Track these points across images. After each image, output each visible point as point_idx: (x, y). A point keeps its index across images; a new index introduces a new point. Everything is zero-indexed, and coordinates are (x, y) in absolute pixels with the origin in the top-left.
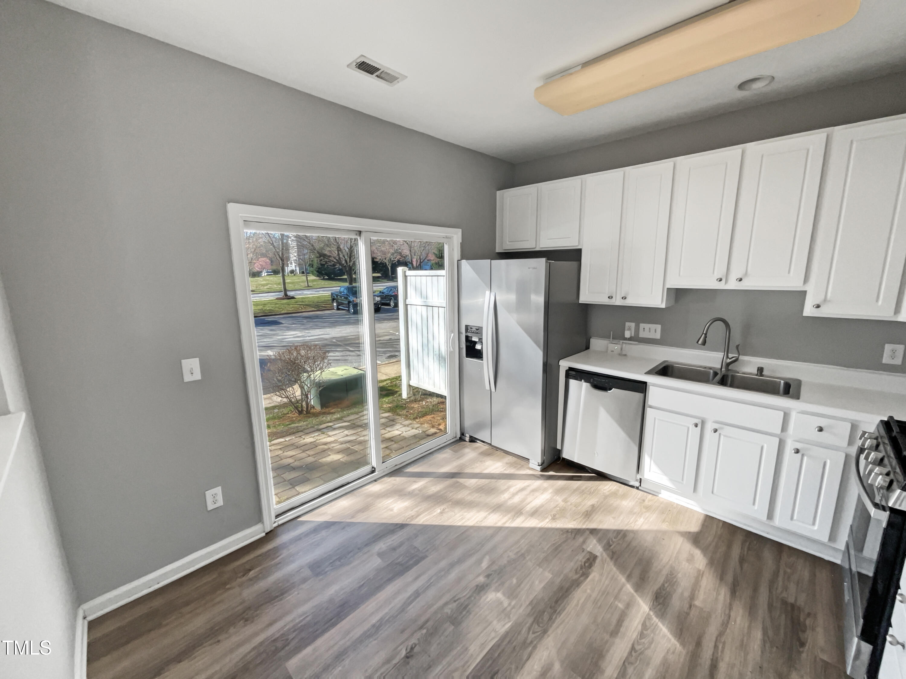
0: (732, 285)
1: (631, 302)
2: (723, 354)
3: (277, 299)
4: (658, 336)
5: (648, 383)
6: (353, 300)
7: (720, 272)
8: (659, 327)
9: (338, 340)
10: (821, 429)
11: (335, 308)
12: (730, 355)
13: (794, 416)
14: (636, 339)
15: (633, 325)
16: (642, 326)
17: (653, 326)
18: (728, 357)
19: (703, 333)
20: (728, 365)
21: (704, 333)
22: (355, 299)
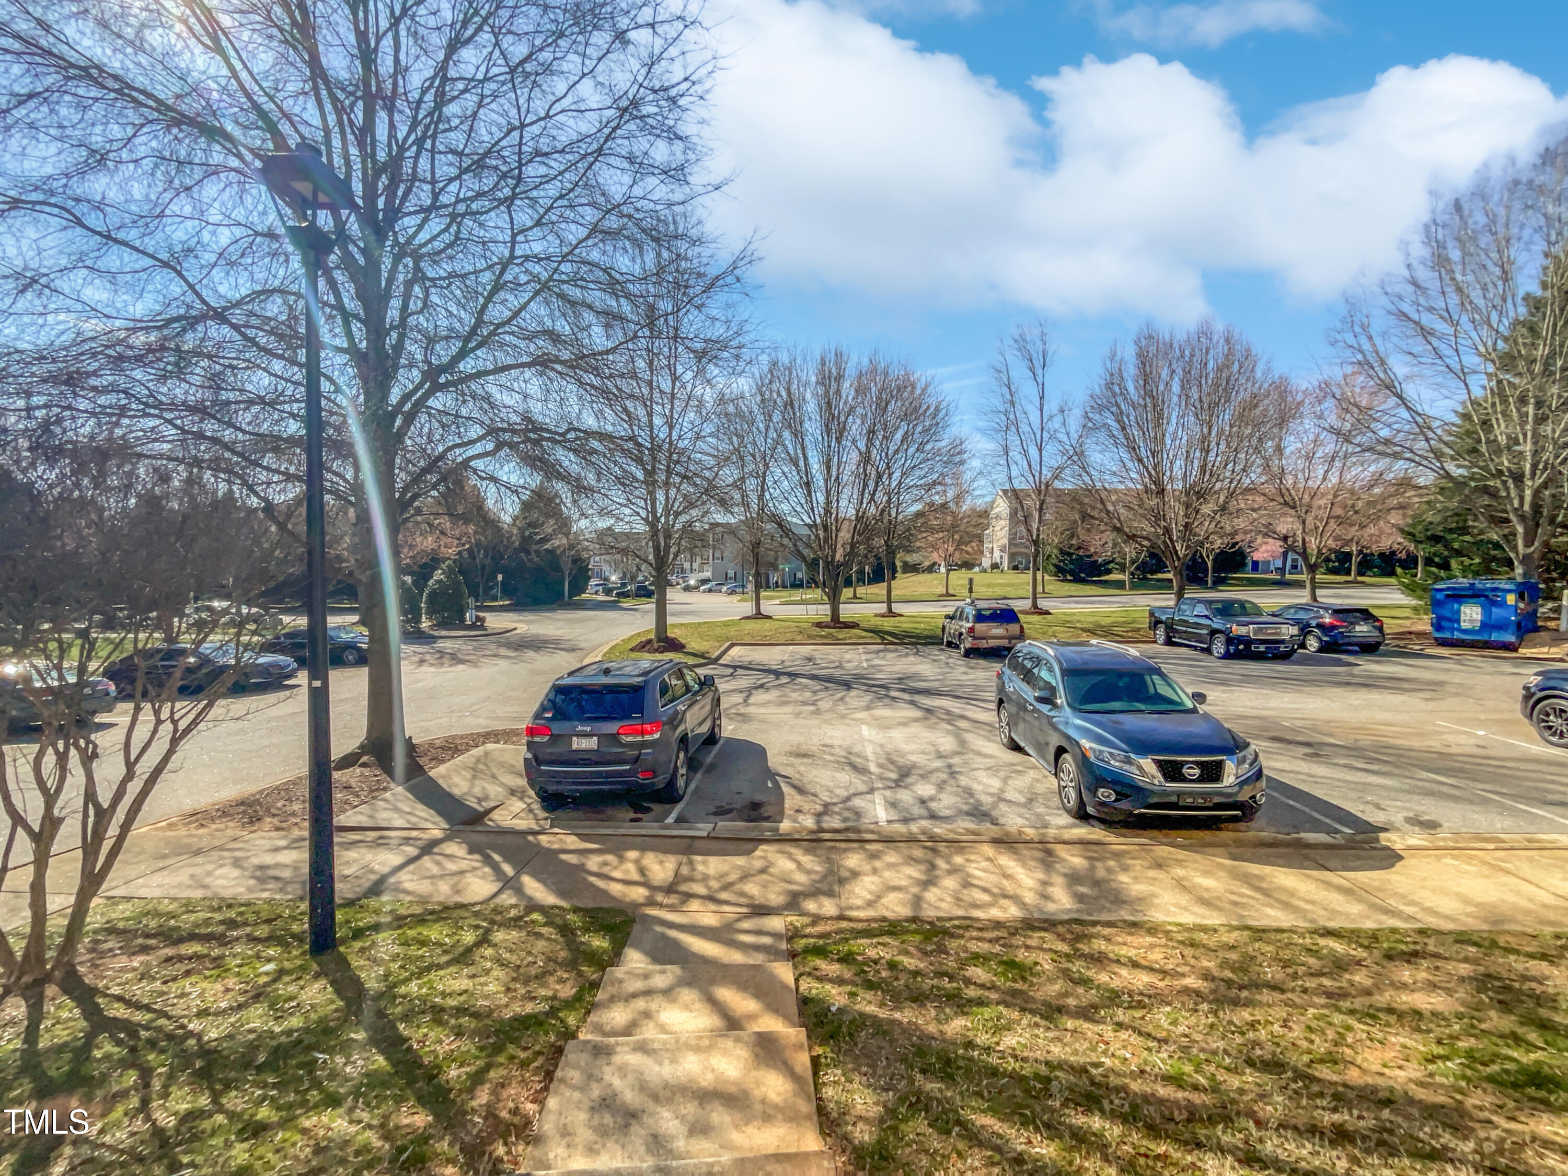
6: (1227, 629)
11: (1159, 641)
22: (1234, 627)
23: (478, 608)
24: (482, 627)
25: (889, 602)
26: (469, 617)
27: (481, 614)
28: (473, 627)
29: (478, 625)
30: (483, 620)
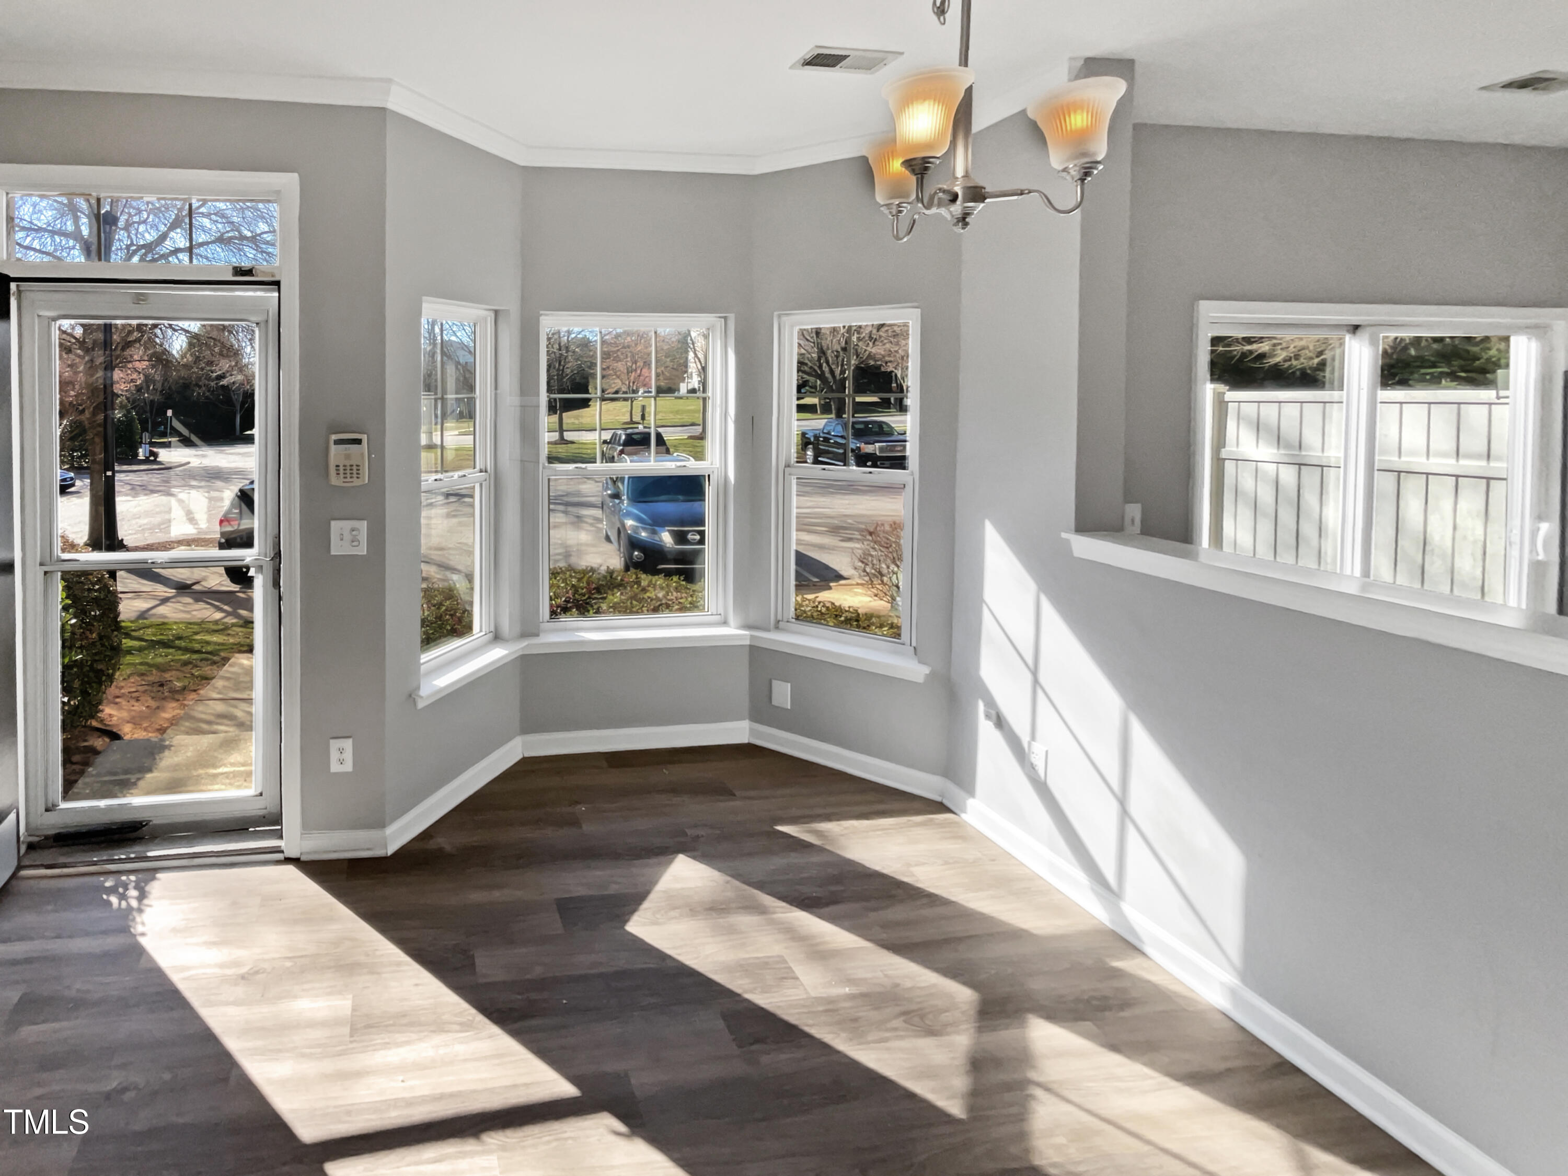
3: (690, 438)
6: (857, 447)
9: (859, 520)
11: (808, 461)
22: (863, 445)
23: (152, 444)
24: (155, 462)
25: (561, 430)
26: (142, 453)
27: (155, 450)
28: (146, 461)
29: (152, 458)
30: (155, 455)
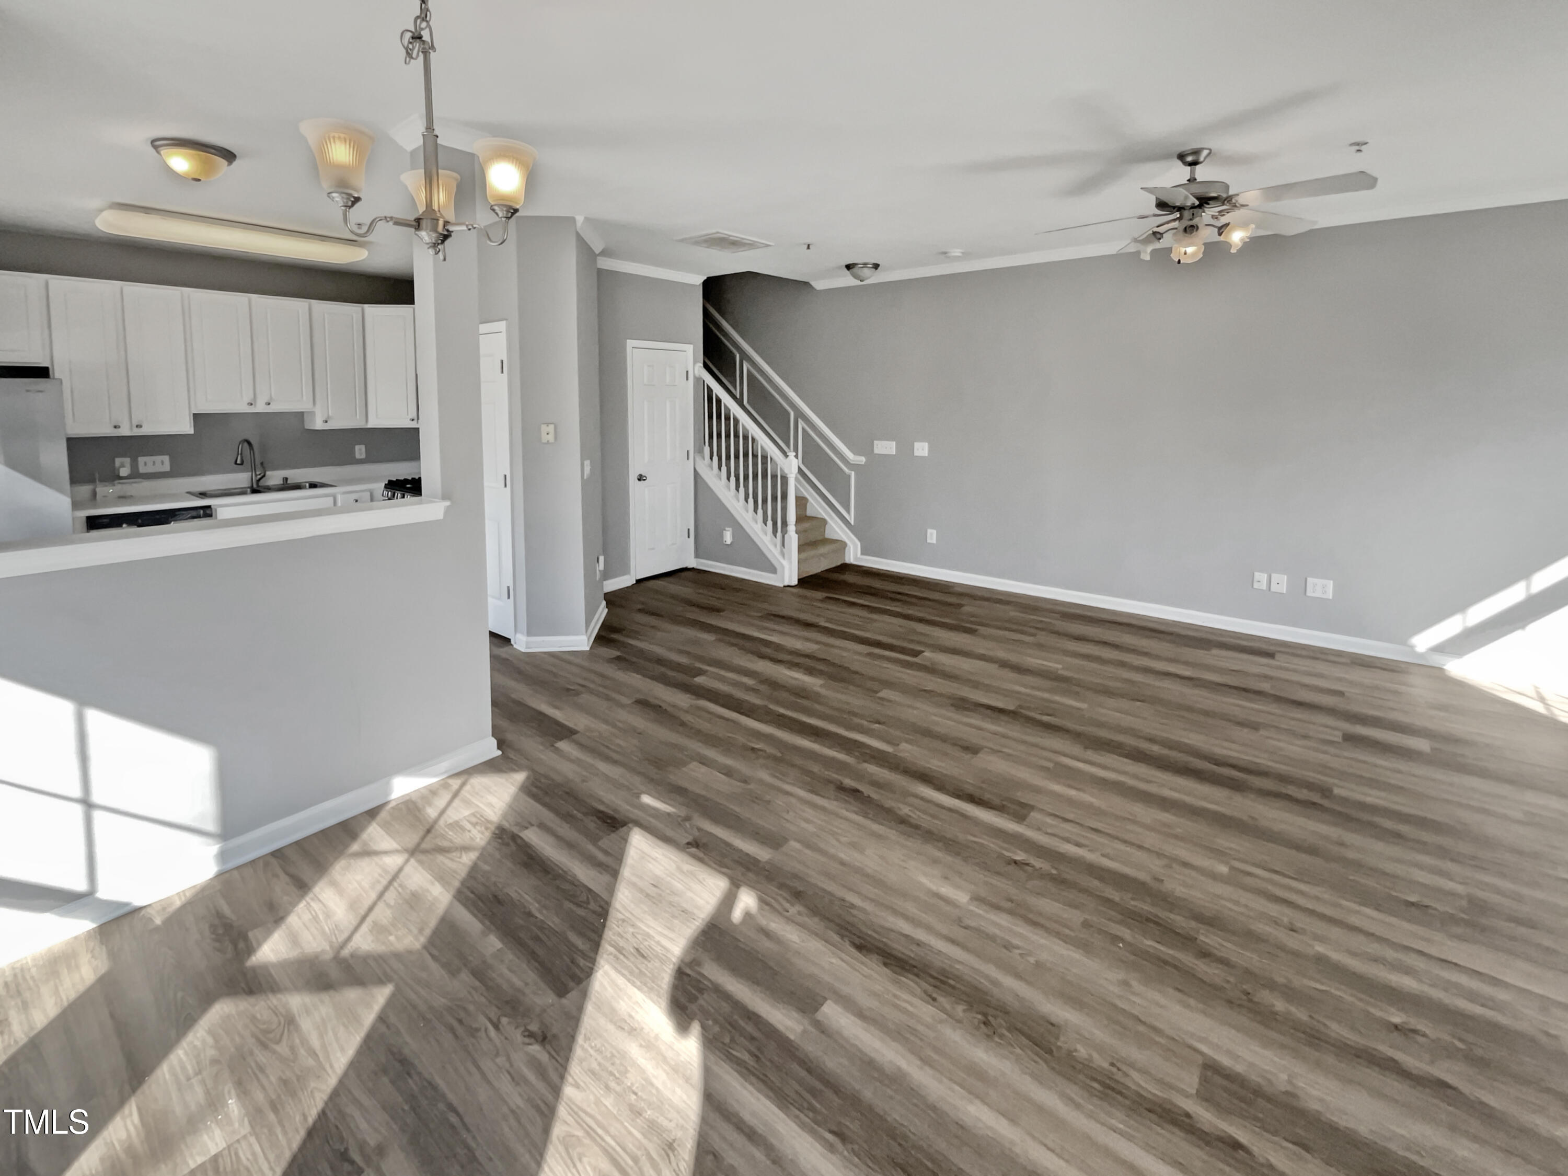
0: (260, 408)
1: (147, 430)
2: (250, 473)
4: (167, 467)
5: (212, 507)
7: (248, 397)
8: (166, 459)
10: (357, 501)
12: (258, 473)
13: (339, 497)
14: (136, 475)
15: (127, 461)
16: (141, 460)
17: (158, 458)
18: (256, 475)
19: (238, 454)
20: (259, 481)
21: (240, 452)
